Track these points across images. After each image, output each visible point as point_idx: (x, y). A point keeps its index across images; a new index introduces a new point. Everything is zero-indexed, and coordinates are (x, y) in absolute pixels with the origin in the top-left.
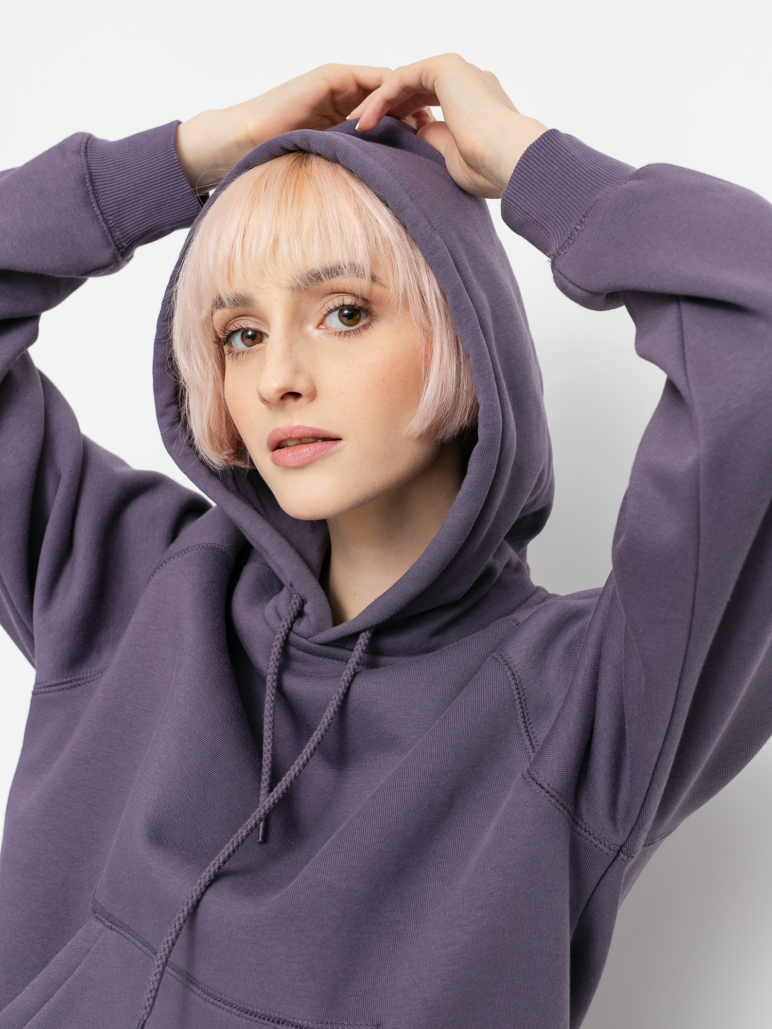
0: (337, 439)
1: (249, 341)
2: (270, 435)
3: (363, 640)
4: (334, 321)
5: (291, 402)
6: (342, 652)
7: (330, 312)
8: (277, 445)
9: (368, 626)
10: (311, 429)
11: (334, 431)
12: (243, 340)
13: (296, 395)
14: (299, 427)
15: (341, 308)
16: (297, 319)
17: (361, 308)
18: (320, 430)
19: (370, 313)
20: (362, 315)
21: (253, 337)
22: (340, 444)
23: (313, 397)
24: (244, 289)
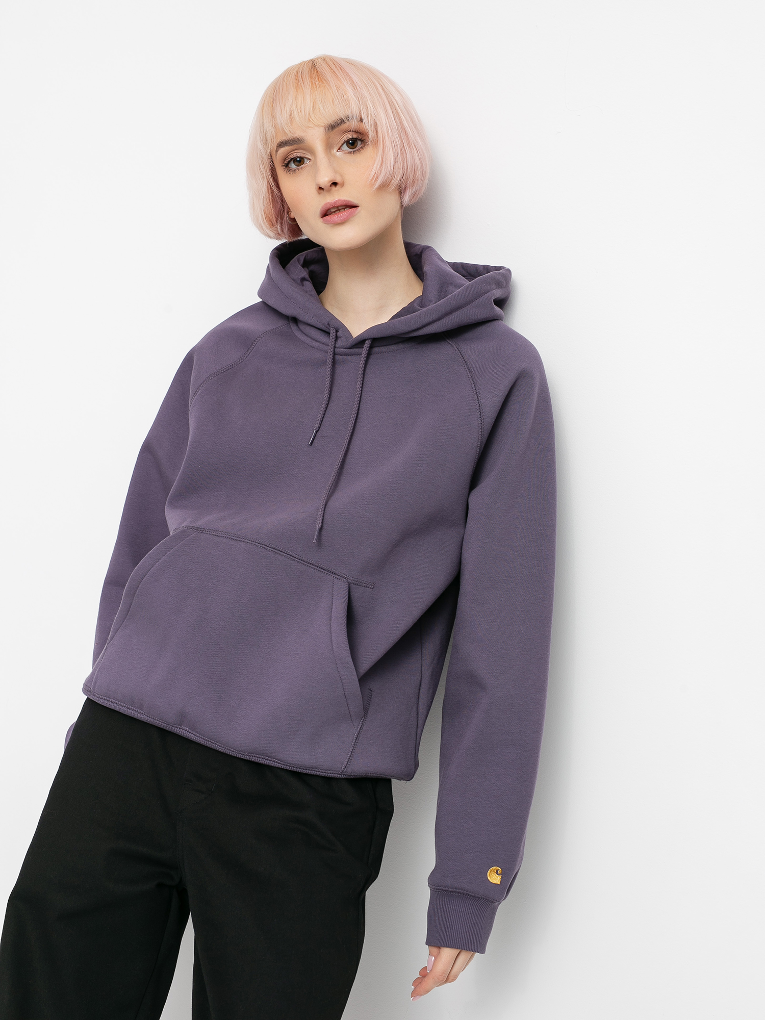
0: (356, 207)
1: (298, 164)
2: (322, 207)
3: (367, 344)
4: (345, 147)
5: (333, 188)
6: (357, 350)
7: (343, 144)
8: (324, 213)
9: (369, 337)
10: (345, 201)
11: (355, 201)
12: (294, 163)
13: (335, 184)
14: (339, 200)
15: (347, 142)
16: (329, 146)
17: (356, 138)
18: (348, 201)
19: (362, 141)
20: (359, 143)
21: (300, 161)
22: (359, 208)
23: (343, 185)
24: (298, 134)
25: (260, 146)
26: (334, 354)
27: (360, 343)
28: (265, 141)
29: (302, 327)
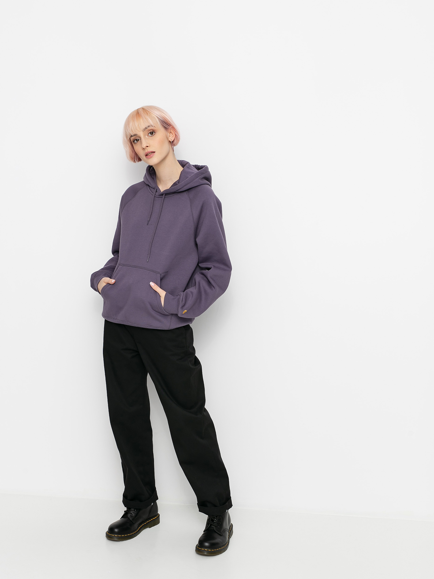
0: (155, 152)
3: (164, 195)
4: (150, 135)
5: (147, 148)
6: (162, 196)
8: (146, 155)
9: (164, 192)
13: (148, 146)
15: (150, 133)
16: (145, 136)
17: (152, 132)
18: (152, 151)
19: (154, 132)
20: (154, 133)
21: (137, 140)
22: (156, 153)
23: (150, 146)
24: (135, 133)
25: (125, 139)
26: (155, 197)
27: (162, 195)
28: (127, 137)
29: (151, 188)
